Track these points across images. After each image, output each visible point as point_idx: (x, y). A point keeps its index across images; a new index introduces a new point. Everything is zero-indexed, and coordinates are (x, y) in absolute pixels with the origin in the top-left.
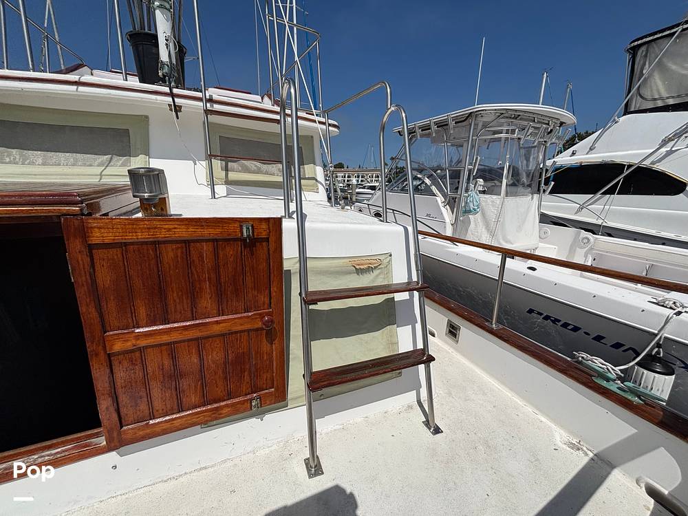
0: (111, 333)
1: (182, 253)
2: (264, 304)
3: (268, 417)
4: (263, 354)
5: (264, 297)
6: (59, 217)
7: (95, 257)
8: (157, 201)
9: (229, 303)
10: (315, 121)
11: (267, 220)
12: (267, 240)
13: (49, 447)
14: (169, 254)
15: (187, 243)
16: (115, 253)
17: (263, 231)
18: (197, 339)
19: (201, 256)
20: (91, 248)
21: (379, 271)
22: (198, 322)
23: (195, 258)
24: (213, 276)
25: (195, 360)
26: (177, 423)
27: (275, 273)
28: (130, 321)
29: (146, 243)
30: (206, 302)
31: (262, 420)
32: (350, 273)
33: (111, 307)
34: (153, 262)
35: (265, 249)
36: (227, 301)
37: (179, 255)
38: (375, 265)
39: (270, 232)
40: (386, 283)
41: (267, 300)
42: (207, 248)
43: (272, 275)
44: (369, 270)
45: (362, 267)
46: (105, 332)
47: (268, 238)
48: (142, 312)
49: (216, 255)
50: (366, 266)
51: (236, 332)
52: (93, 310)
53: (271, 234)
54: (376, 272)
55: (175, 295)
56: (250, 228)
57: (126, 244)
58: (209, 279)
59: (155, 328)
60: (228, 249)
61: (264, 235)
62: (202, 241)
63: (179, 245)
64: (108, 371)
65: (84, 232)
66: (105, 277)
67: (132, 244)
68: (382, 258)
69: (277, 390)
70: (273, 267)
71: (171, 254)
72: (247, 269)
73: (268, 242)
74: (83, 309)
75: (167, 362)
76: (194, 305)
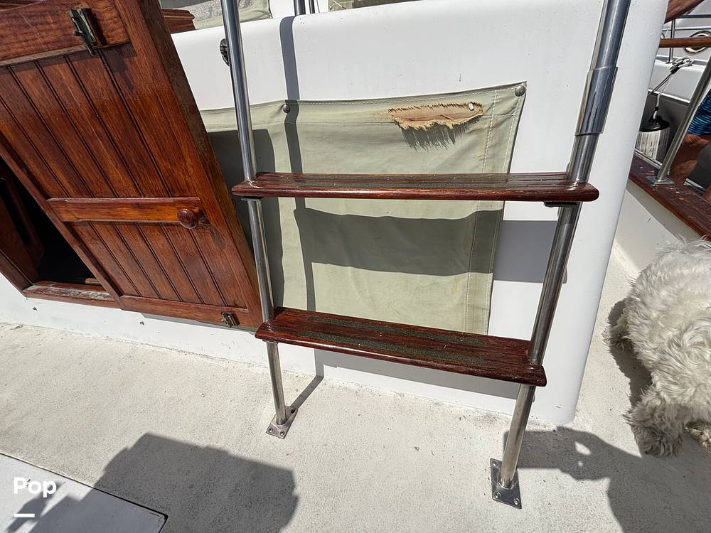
0: (52, 199)
1: (44, 86)
4: (218, 262)
5: (184, 175)
9: (143, 178)
12: (132, 48)
14: (33, 88)
17: (115, 28)
18: (134, 224)
19: (67, 92)
21: (472, 137)
24: (100, 130)
26: (160, 309)
28: (59, 187)
30: (116, 173)
32: (388, 140)
33: (33, 166)
35: (142, 72)
36: (139, 175)
38: (458, 122)
39: (125, 25)
40: (485, 169)
41: (190, 181)
42: (66, 76)
44: (436, 134)
45: (416, 125)
46: (47, 197)
47: (131, 43)
48: (62, 177)
49: (83, 88)
50: (428, 124)
54: (463, 141)
55: (78, 158)
58: (100, 136)
60: (90, 75)
61: (119, 36)
62: (51, 60)
63: (32, 72)
66: (4, 128)
68: (485, 100)
71: (35, 90)
72: (137, 119)
73: (135, 51)
75: (120, 244)
76: (105, 176)
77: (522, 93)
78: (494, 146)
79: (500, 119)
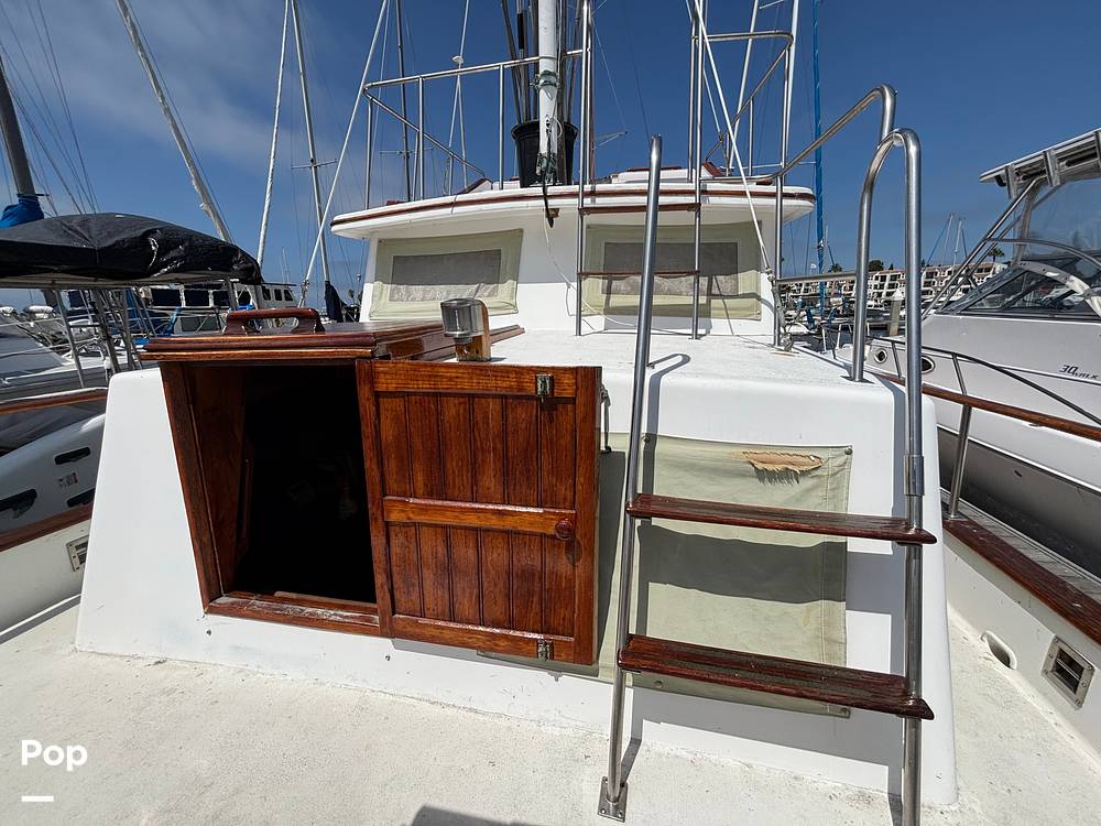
0: (390, 498)
1: (465, 410)
2: (565, 499)
3: (565, 679)
4: (561, 577)
5: (566, 489)
6: (353, 360)
7: (381, 405)
8: (469, 340)
9: (518, 487)
10: (743, 194)
11: (575, 370)
12: (573, 400)
13: (343, 608)
14: (452, 410)
15: (472, 396)
16: (398, 404)
17: (567, 388)
18: (475, 529)
19: (486, 417)
20: (377, 395)
21: (815, 481)
22: (477, 506)
23: (479, 417)
24: (499, 446)
25: (471, 554)
26: (447, 635)
27: (583, 453)
28: (408, 487)
29: (428, 394)
30: (490, 481)
31: (557, 680)
32: (742, 475)
33: (392, 465)
34: (433, 420)
35: (571, 414)
36: (515, 485)
37: (461, 411)
38: (804, 468)
39: (577, 389)
40: (828, 509)
41: (569, 494)
42: (493, 406)
43: (578, 457)
44: (786, 475)
45: (770, 467)
46: (385, 495)
47: (575, 399)
48: (420, 478)
49: (504, 416)
50: (780, 467)
51: (525, 534)
52: (374, 467)
53: (579, 392)
54: (806, 483)
55: (454, 464)
56: (548, 382)
57: (409, 394)
58: (494, 449)
59: (431, 502)
60: (519, 410)
61: (568, 393)
62: (488, 396)
63: (462, 400)
64: (384, 541)
65: (372, 378)
66: (388, 431)
67: (414, 394)
68: (823, 455)
69: (578, 641)
70: (581, 445)
71: (453, 411)
72: (544, 441)
73: (575, 403)
74: (367, 465)
75: (441, 550)
76: (475, 482)
77: (849, 453)
78: (833, 489)
79: (836, 469)
